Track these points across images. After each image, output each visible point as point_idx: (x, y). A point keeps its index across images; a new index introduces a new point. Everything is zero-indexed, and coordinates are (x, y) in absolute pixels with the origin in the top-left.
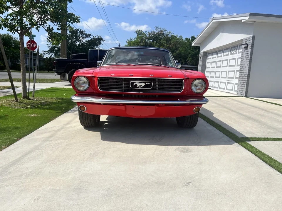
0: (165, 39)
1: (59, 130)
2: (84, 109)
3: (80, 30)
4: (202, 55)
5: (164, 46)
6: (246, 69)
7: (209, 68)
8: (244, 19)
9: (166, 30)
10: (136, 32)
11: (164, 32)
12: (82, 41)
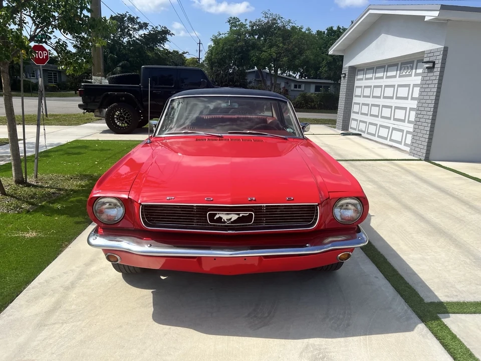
0: (280, 34)
1: (73, 285)
2: (116, 260)
3: (128, 16)
4: (347, 72)
5: (279, 47)
6: (429, 109)
7: (360, 96)
8: (431, 15)
9: (282, 18)
10: (229, 22)
11: (279, 21)
12: (134, 37)
